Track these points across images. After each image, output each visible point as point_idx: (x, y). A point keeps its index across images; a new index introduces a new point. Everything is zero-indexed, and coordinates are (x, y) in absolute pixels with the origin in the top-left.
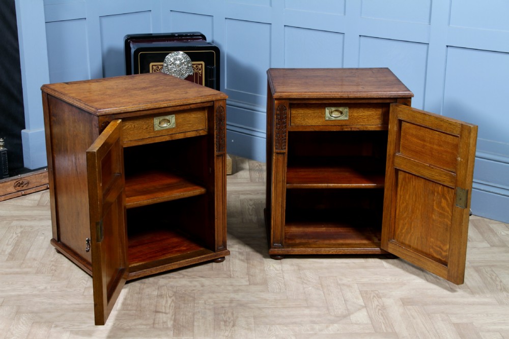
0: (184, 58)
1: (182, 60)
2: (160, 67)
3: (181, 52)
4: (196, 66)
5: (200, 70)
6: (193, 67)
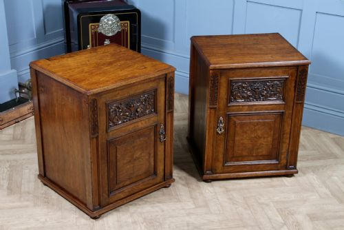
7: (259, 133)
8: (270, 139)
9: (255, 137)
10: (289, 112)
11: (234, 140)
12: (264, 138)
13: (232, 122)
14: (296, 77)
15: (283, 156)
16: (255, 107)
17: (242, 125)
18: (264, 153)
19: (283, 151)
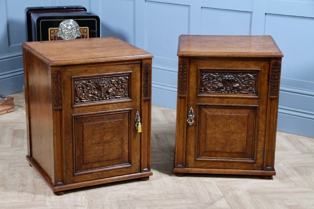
0: (74, 24)
1: (73, 26)
2: (56, 31)
3: (72, 20)
4: (83, 30)
5: (85, 33)
6: (80, 31)
7: (232, 128)
8: (244, 135)
9: (228, 132)
10: (262, 108)
11: (205, 134)
12: (238, 134)
13: (203, 114)
14: (269, 71)
15: (259, 155)
16: (226, 100)
17: (214, 117)
18: (238, 149)
19: (259, 150)
